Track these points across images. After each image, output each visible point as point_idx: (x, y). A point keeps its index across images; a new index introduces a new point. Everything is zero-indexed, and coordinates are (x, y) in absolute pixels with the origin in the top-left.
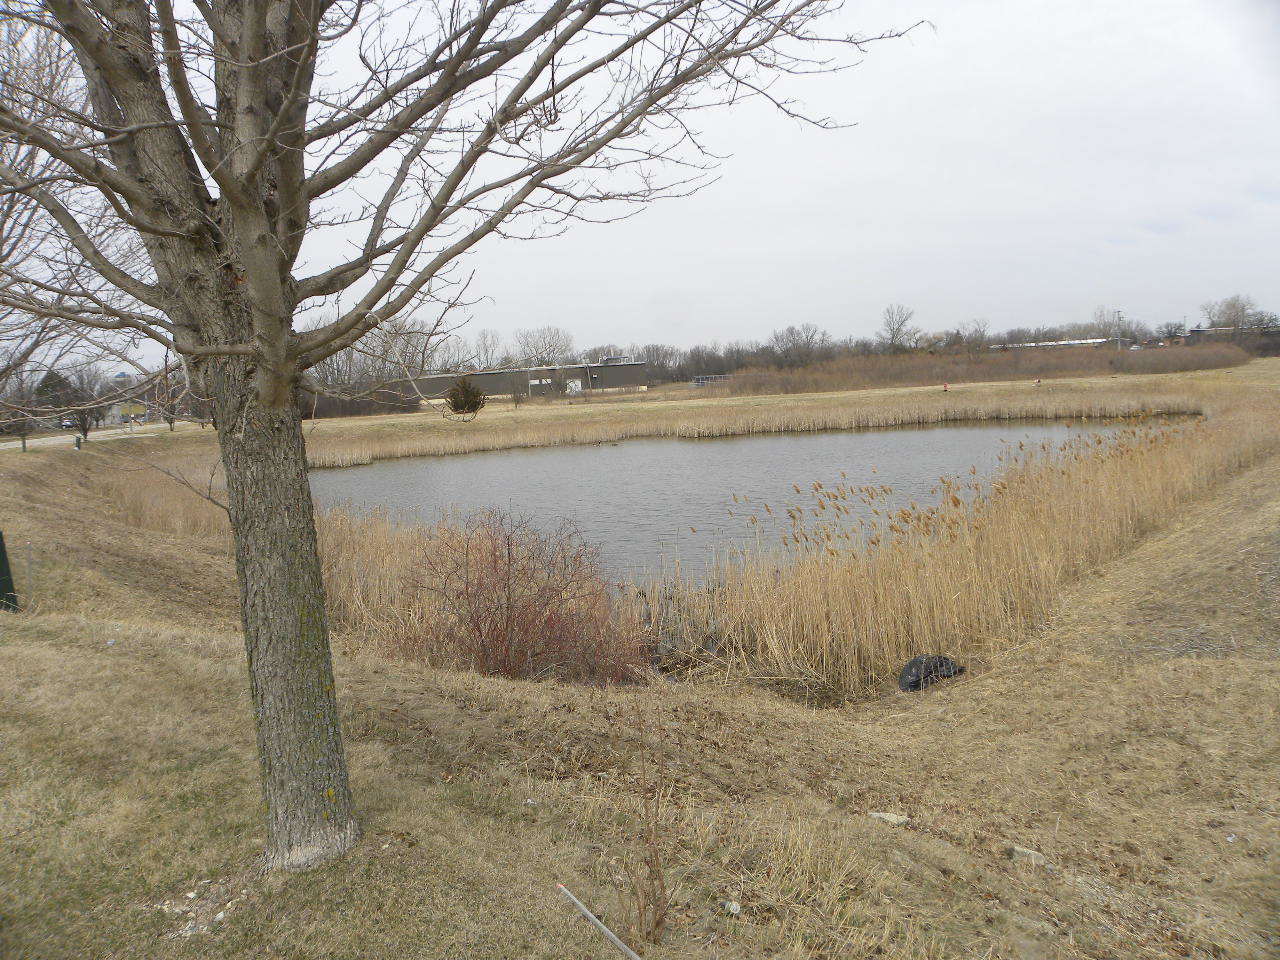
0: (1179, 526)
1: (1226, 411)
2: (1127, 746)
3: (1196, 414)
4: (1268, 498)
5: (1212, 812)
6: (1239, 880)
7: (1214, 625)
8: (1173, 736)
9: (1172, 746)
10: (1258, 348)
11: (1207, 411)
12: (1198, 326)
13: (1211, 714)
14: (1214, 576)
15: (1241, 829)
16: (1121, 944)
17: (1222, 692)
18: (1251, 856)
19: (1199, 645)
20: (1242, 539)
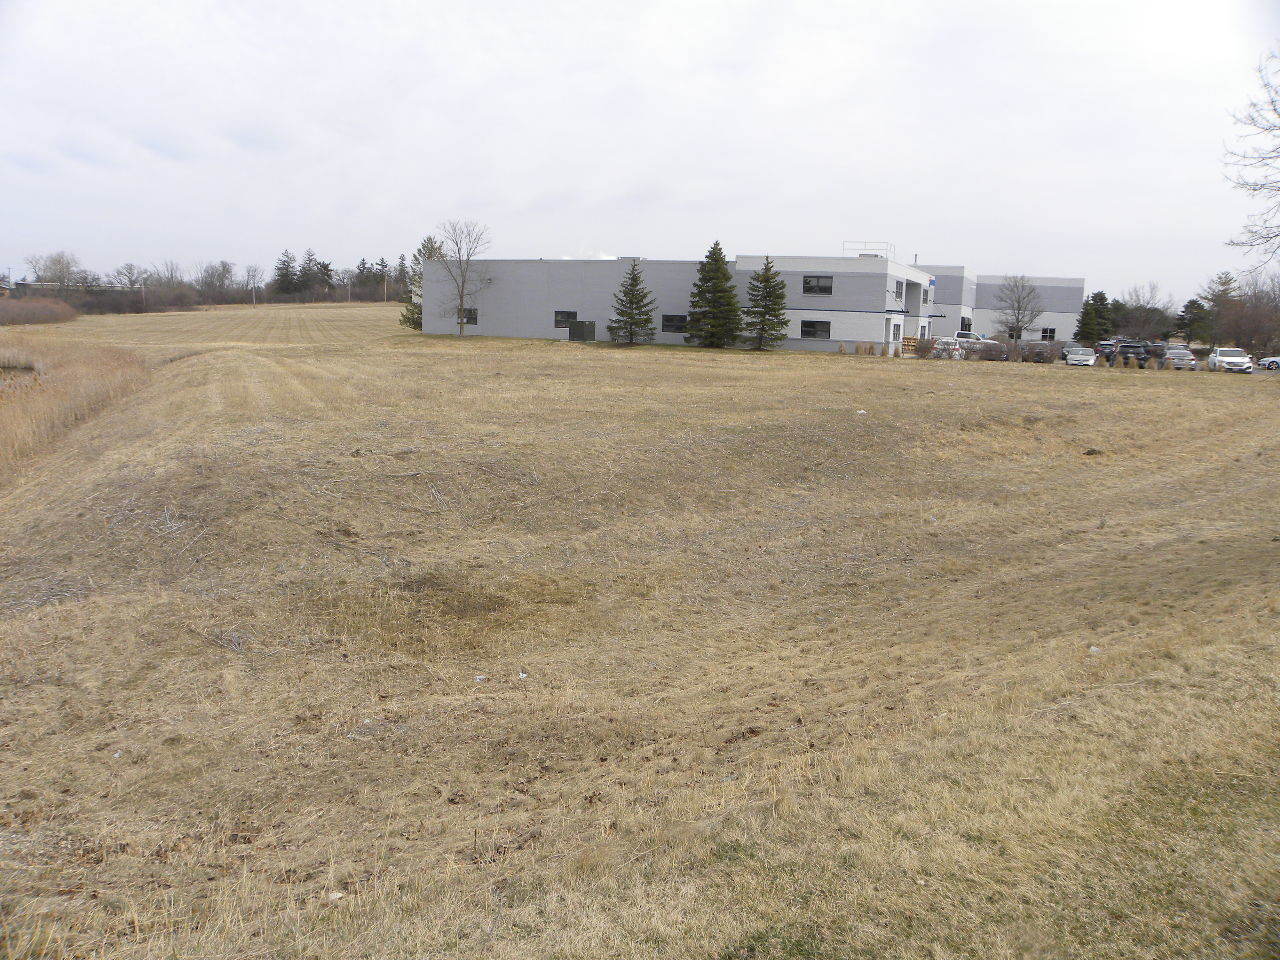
0: (23, 481)
1: (57, 366)
2: (4, 701)
3: (29, 369)
4: (107, 448)
5: (97, 737)
6: (130, 786)
7: (72, 571)
8: (49, 681)
9: (50, 689)
10: (84, 306)
11: (38, 365)
12: (24, 279)
13: (81, 651)
14: (66, 524)
15: (123, 745)
16: (41, 877)
17: (88, 630)
18: (136, 763)
19: (59, 592)
20: (88, 487)
